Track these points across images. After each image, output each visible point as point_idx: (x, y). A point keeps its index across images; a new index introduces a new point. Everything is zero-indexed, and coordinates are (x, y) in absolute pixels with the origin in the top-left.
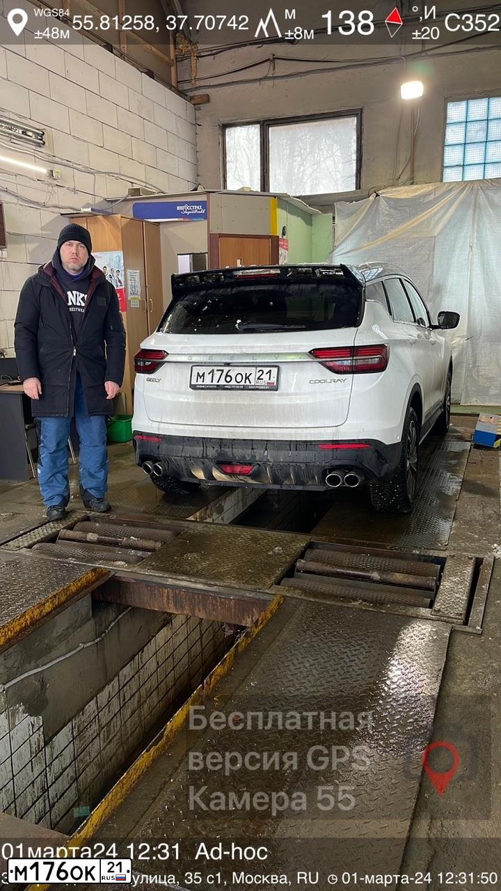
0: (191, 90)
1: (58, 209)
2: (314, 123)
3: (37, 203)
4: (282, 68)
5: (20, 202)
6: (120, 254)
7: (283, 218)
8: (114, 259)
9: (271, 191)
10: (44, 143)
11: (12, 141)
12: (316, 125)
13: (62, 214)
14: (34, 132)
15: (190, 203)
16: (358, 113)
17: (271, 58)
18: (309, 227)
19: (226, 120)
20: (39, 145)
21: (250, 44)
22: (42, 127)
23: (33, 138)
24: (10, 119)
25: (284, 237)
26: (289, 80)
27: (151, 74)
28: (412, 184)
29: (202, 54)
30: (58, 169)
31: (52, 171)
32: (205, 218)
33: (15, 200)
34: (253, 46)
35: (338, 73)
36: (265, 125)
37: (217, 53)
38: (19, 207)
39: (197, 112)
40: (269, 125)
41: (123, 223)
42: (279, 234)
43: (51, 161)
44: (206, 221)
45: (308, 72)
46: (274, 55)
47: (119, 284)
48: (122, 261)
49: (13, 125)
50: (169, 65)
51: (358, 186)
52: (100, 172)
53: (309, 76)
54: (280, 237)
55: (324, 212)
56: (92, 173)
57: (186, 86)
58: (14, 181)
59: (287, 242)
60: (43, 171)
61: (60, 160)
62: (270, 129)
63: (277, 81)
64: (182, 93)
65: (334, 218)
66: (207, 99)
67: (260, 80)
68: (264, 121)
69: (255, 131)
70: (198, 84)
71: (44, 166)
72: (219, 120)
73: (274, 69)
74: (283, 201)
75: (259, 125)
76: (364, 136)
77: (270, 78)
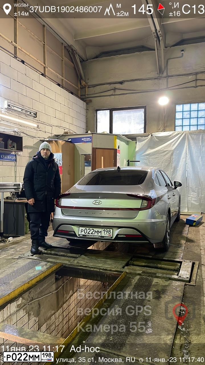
0: (85, 98)
1: (39, 138)
2: (129, 110)
3: (33, 137)
4: (118, 92)
5: (27, 136)
6: (61, 154)
7: (118, 142)
8: (59, 156)
9: (113, 133)
10: (37, 116)
11: (27, 116)
12: (130, 111)
13: (40, 140)
14: (34, 113)
15: (86, 137)
16: (145, 108)
17: (114, 89)
18: (128, 145)
19: (97, 108)
20: (35, 117)
21: (107, 84)
22: (36, 111)
23: (33, 115)
24: (26, 109)
25: (119, 149)
26: (120, 96)
27: (72, 93)
28: (164, 131)
29: (90, 87)
30: (40, 125)
31: (38, 126)
32: (91, 142)
33: (26, 135)
34: (107, 85)
35: (137, 94)
36: (111, 111)
37: (95, 86)
38: (26, 138)
39: (88, 105)
40: (113, 111)
41: (62, 144)
42: (117, 148)
43: (38, 122)
44: (91, 143)
45: (126, 94)
46: (115, 88)
47: (60, 165)
48: (61, 157)
49: (27, 111)
50: (78, 90)
51: (145, 132)
52: (54, 126)
53: (127, 95)
54: (117, 149)
55: (133, 140)
56: (51, 126)
57: (84, 97)
58: (26, 129)
59: (120, 150)
60: (36, 126)
61: (41, 122)
62: (113, 112)
63: (115, 96)
64: (82, 99)
65: (136, 142)
66: (91, 101)
67: (110, 95)
68: (111, 109)
69: (108, 112)
70: (88, 96)
71: (36, 124)
72: (95, 108)
73: (115, 92)
74: (118, 136)
75: (109, 110)
76: (147, 115)
77: (113, 95)
